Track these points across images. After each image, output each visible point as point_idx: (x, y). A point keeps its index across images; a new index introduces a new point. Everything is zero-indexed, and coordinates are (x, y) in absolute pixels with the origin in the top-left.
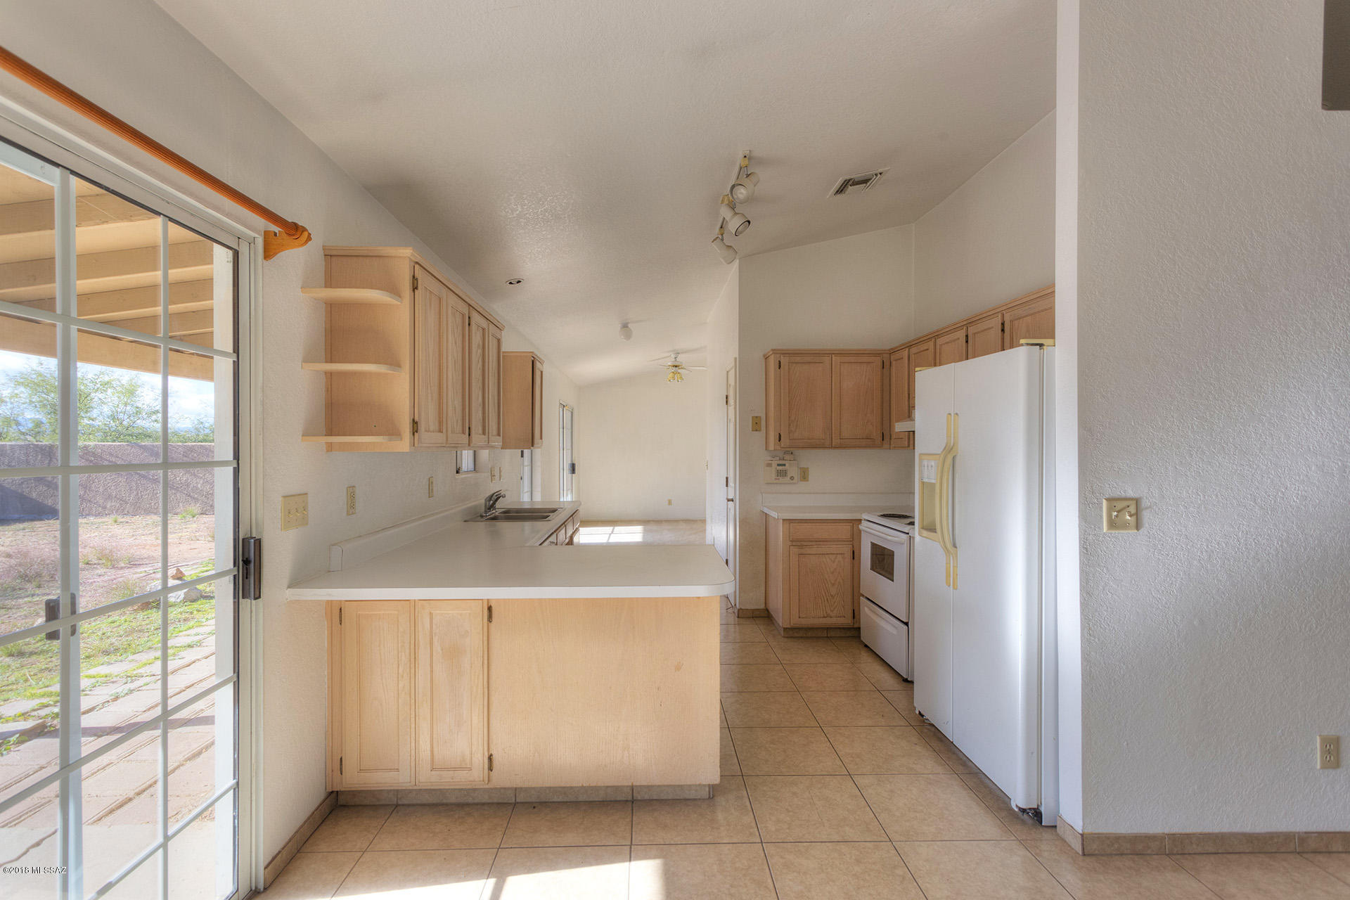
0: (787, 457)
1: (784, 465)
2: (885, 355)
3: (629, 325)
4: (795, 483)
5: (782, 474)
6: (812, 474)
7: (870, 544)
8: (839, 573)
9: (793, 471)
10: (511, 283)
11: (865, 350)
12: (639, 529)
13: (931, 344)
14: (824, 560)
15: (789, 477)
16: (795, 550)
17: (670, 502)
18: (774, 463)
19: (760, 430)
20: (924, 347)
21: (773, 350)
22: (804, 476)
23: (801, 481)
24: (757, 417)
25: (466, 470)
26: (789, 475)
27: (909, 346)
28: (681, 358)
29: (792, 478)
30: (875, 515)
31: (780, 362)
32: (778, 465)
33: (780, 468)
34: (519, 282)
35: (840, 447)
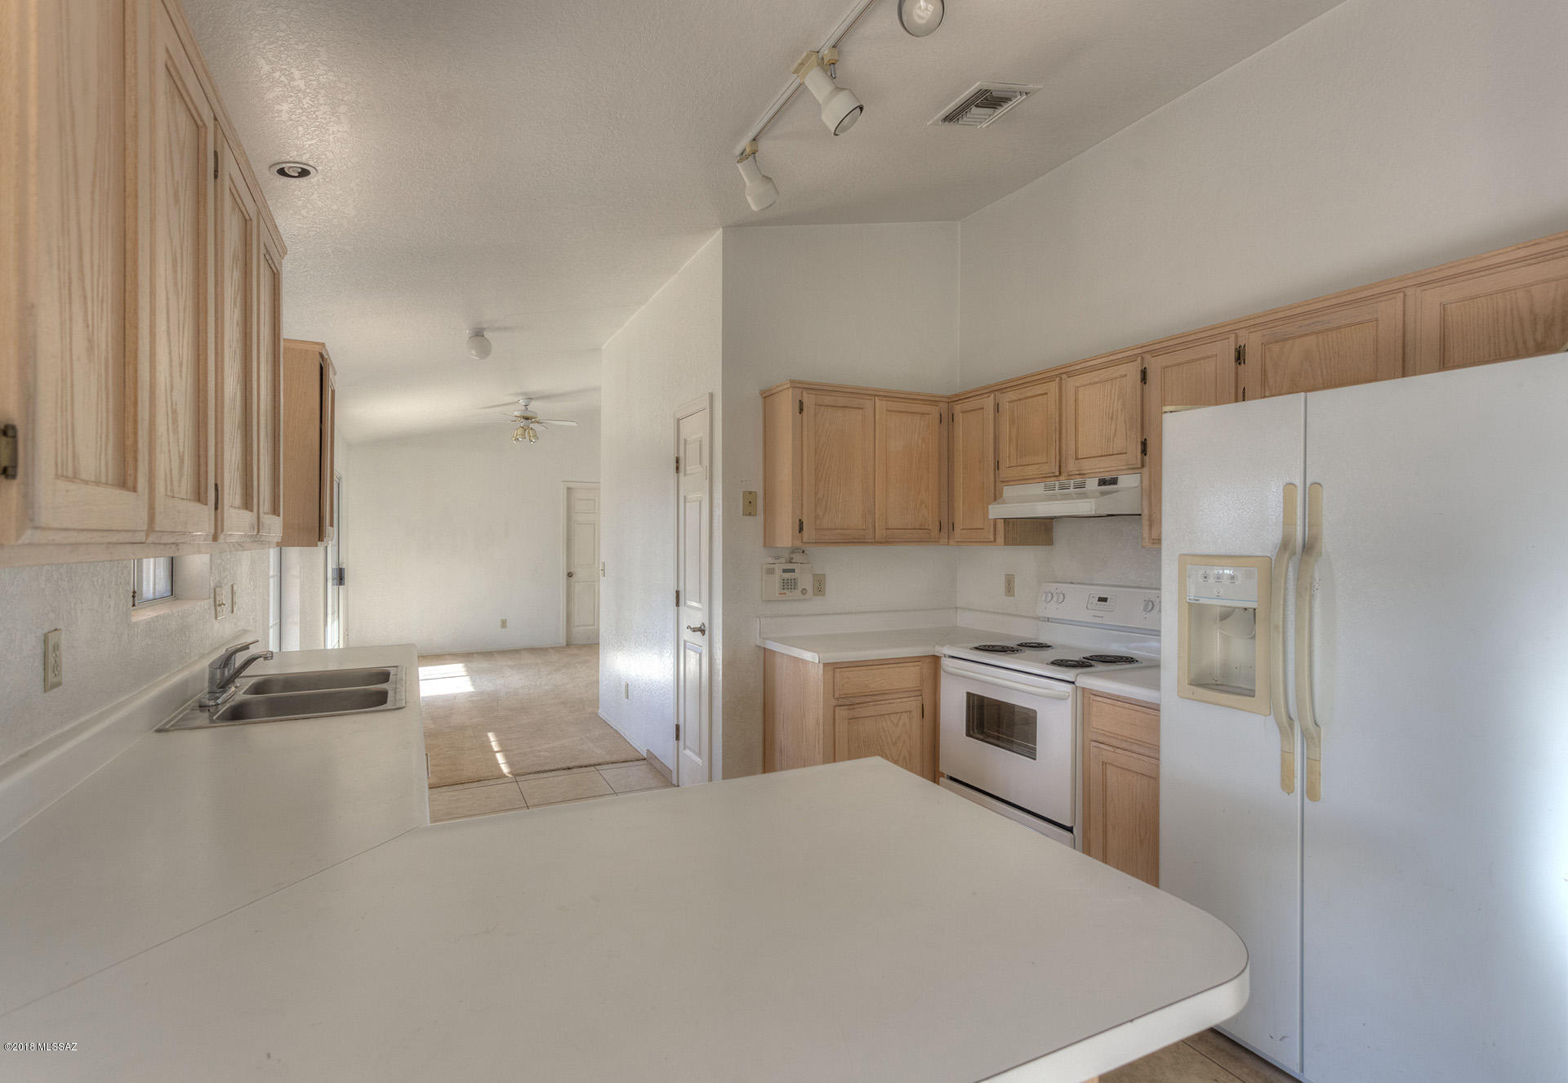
0: (797, 557)
1: (793, 571)
2: (942, 405)
3: (487, 334)
4: (808, 600)
5: (789, 585)
6: (831, 585)
7: (965, 695)
8: (904, 741)
9: (805, 581)
10: (282, 172)
11: (918, 394)
12: (458, 668)
13: (1053, 387)
14: (884, 724)
15: (800, 590)
16: (842, 713)
17: (504, 624)
18: (778, 569)
19: (755, 515)
20: (1039, 389)
21: (791, 381)
22: (820, 587)
23: (814, 595)
24: (750, 493)
25: (151, 596)
26: (800, 588)
27: (999, 389)
28: (535, 406)
29: (804, 591)
30: (966, 648)
31: (801, 403)
32: (785, 571)
33: (787, 575)
34: (304, 173)
35: (887, 541)
